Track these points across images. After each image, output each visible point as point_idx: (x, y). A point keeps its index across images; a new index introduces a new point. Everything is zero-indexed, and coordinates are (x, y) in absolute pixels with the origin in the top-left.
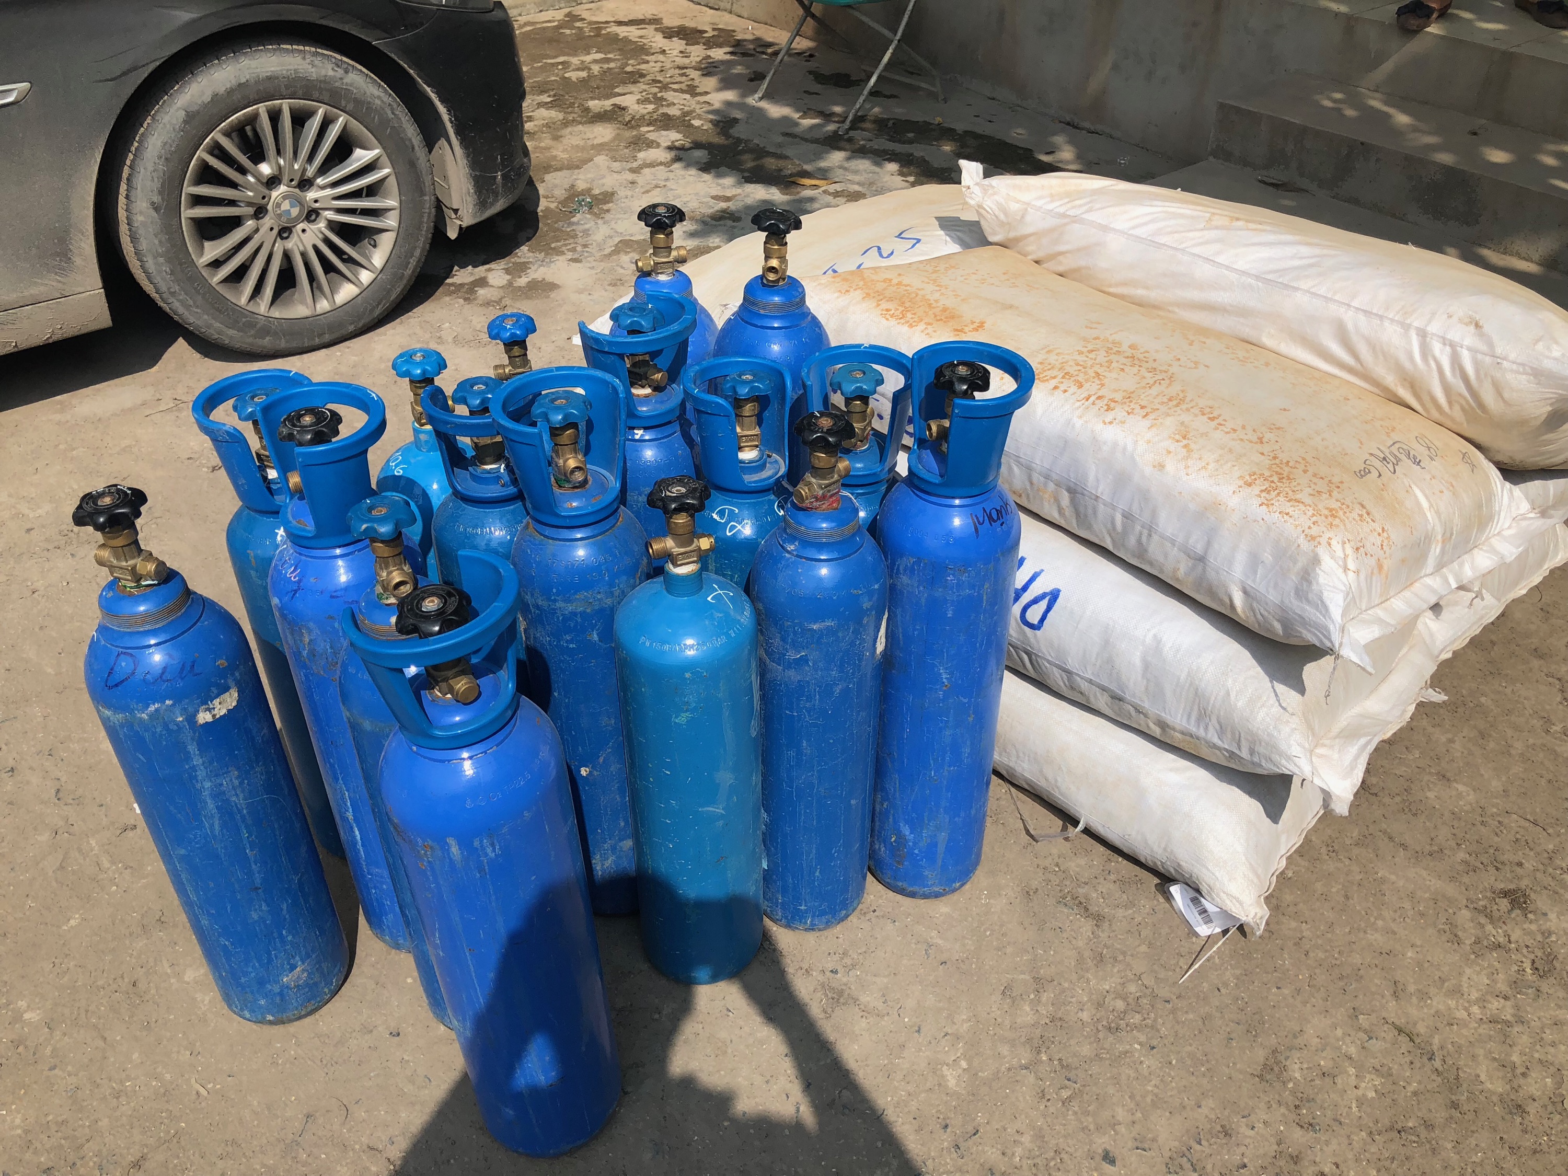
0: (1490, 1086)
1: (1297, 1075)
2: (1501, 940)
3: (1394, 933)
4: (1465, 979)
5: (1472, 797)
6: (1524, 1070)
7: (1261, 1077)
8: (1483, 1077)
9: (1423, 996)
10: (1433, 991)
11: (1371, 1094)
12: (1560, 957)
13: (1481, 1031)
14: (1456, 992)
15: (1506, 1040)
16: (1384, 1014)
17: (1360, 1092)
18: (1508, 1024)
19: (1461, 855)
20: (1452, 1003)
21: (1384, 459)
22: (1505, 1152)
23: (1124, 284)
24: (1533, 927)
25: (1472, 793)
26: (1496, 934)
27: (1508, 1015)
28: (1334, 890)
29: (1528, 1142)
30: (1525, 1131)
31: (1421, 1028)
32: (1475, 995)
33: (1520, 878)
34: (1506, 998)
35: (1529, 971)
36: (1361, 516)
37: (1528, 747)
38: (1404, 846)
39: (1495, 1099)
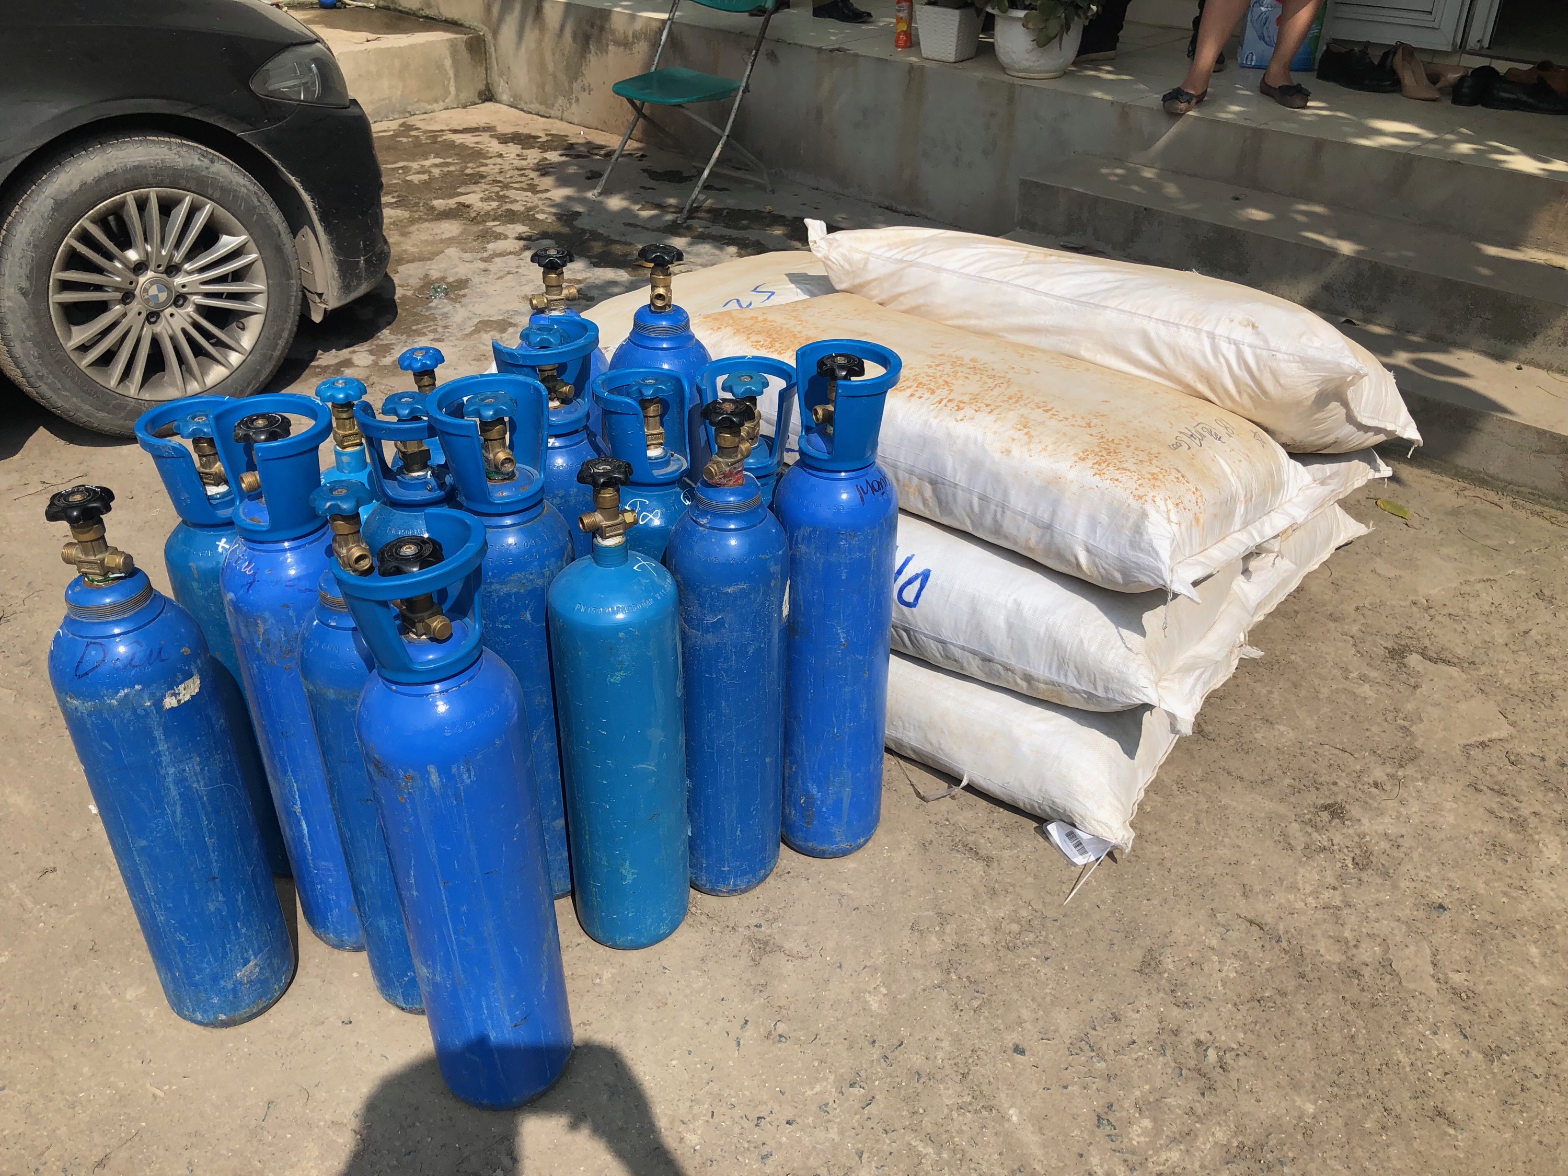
0: (1329, 958)
1: (1171, 966)
2: (1326, 844)
3: (1239, 847)
4: (1299, 877)
5: (1291, 735)
6: (1355, 943)
7: (1141, 971)
8: (1322, 951)
9: (1268, 893)
10: (1275, 889)
11: (1233, 975)
12: (1375, 853)
13: (1316, 916)
14: (1293, 888)
15: (1338, 921)
16: (1237, 911)
17: (1223, 975)
18: (1338, 908)
19: (1288, 781)
20: (1291, 897)
21: (1192, 435)
22: (1349, 1007)
23: (960, 316)
24: (1351, 831)
25: (1291, 731)
26: (1321, 839)
27: (1337, 901)
28: (1186, 818)
29: (1366, 998)
30: (1363, 990)
31: (1269, 919)
32: (1309, 889)
33: (1336, 794)
34: (1334, 888)
35: (1350, 866)
36: (1178, 478)
37: (1332, 691)
38: (1241, 778)
39: (1335, 968)
